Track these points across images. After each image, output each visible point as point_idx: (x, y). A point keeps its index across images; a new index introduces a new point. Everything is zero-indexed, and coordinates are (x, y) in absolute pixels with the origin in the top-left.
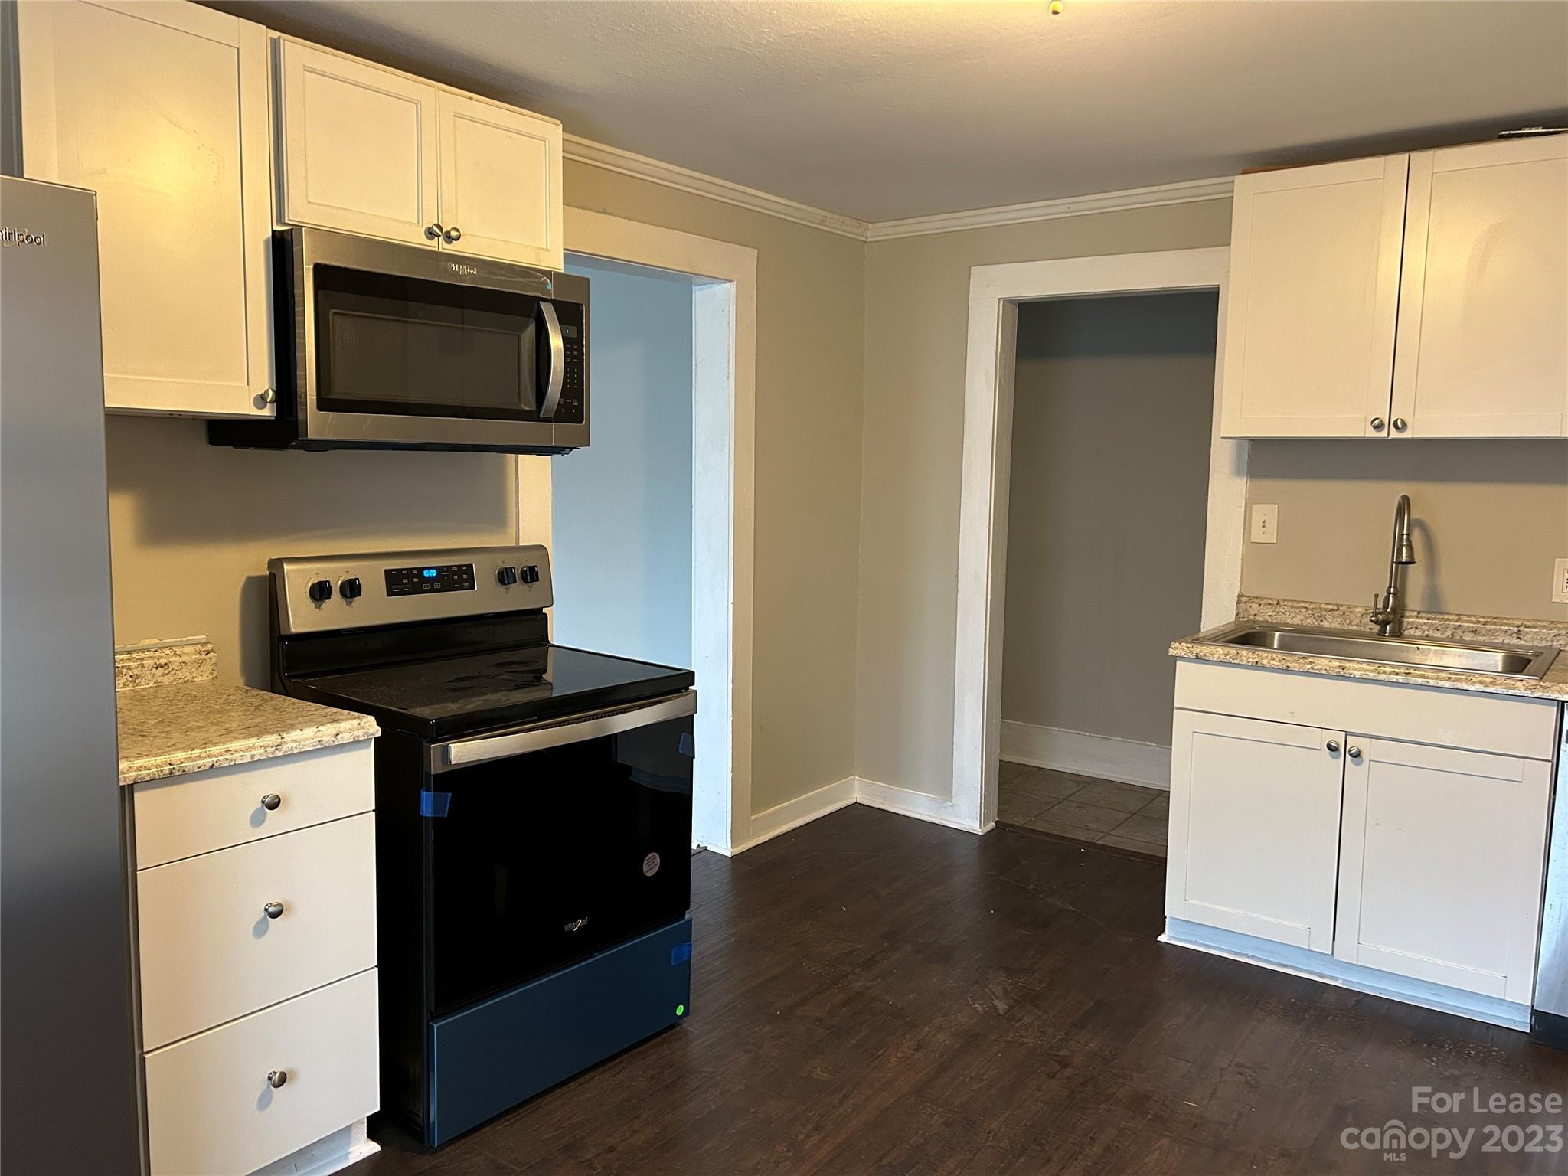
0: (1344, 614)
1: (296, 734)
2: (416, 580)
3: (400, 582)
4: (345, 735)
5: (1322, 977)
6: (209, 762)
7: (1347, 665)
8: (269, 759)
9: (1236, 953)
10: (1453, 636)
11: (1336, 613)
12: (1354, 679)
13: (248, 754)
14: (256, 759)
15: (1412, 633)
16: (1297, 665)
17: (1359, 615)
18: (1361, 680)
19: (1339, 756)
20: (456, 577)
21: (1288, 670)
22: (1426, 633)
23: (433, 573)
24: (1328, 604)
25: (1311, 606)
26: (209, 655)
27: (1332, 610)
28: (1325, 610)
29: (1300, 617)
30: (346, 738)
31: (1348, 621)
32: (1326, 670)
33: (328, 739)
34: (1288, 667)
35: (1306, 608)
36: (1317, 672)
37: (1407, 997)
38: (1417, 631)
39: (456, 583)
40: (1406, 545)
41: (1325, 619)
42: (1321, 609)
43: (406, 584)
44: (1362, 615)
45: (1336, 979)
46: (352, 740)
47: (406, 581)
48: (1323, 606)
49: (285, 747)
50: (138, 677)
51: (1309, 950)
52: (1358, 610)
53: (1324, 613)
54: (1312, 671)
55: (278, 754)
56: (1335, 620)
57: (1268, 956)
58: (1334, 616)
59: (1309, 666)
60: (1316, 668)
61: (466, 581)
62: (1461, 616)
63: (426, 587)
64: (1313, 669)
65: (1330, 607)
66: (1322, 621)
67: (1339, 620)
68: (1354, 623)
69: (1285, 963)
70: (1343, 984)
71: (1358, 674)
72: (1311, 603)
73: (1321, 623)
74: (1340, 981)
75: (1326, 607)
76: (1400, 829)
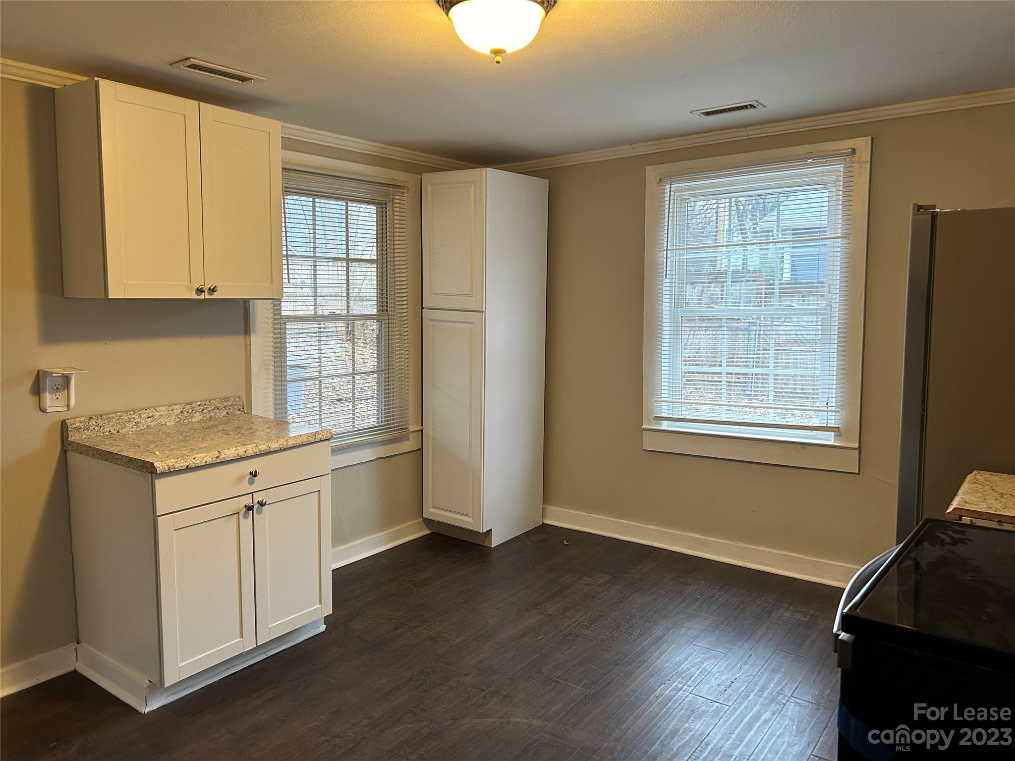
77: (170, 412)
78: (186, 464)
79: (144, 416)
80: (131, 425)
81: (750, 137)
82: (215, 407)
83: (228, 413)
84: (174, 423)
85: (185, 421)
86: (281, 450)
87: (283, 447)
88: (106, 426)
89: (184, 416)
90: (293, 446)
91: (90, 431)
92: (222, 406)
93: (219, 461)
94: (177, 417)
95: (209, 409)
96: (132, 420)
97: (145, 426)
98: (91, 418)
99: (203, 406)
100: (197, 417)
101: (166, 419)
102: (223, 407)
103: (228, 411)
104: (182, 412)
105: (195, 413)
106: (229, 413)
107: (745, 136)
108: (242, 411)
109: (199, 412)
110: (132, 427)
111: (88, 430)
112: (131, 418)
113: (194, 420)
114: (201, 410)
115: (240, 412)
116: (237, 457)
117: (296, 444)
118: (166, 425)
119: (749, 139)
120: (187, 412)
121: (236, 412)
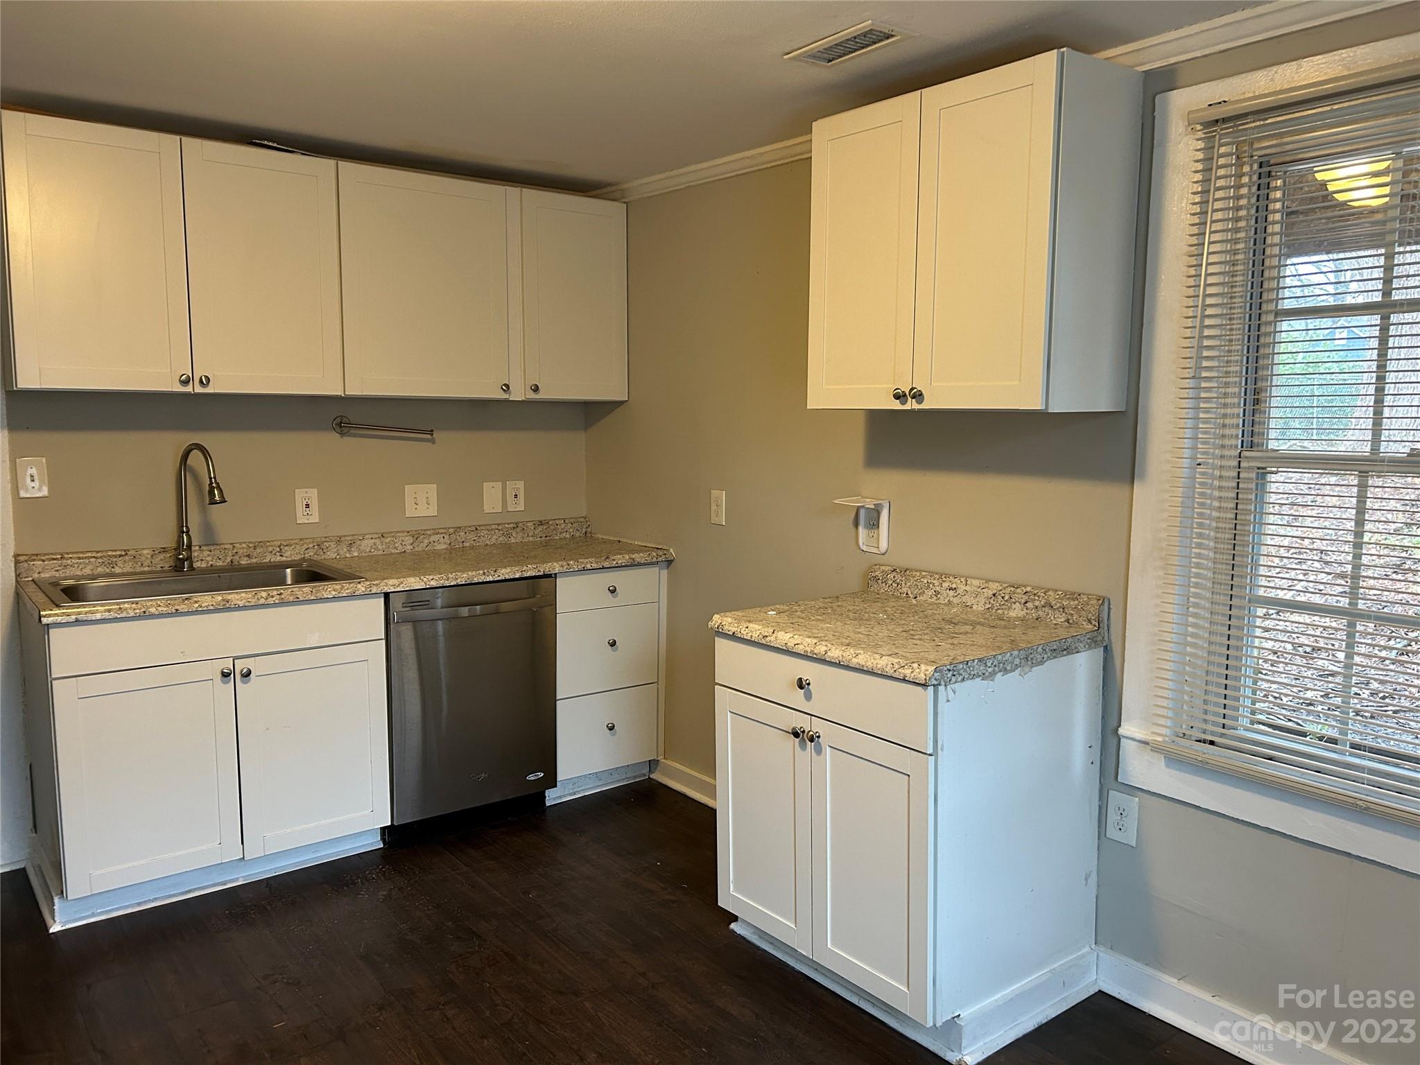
0: (135, 557)
5: (225, 884)
7: (229, 597)
9: (139, 904)
10: (232, 562)
11: (127, 558)
12: (239, 608)
15: (199, 565)
16: (185, 606)
17: (149, 556)
18: (245, 608)
19: (230, 680)
21: (177, 613)
22: (211, 563)
24: (115, 551)
25: (99, 555)
27: (120, 556)
28: (115, 556)
29: (90, 567)
31: (140, 564)
32: (212, 605)
34: (177, 610)
35: (94, 557)
36: (205, 609)
37: (294, 865)
38: (203, 562)
40: (216, 488)
41: (116, 565)
42: (109, 556)
44: (152, 556)
45: (236, 880)
48: (110, 553)
51: (222, 863)
52: (145, 552)
53: (115, 560)
54: (200, 609)
56: (126, 565)
57: (170, 891)
58: (125, 561)
59: (197, 605)
60: (203, 605)
62: (235, 545)
64: (201, 607)
65: (118, 553)
66: (113, 567)
67: (131, 564)
68: (145, 564)
69: (187, 889)
70: (244, 881)
71: (241, 604)
72: (98, 552)
73: (113, 570)
74: (241, 879)
75: (114, 553)
76: (285, 727)
77: (979, 590)
78: (734, 629)
79: (945, 585)
80: (930, 594)
82: (1046, 603)
83: (1068, 621)
84: (983, 609)
85: (999, 611)
86: (838, 665)
87: (843, 662)
88: (903, 585)
89: (997, 602)
90: (858, 667)
91: (887, 585)
92: (1058, 605)
93: (764, 643)
94: (988, 602)
95: (1037, 603)
96: (931, 585)
97: (946, 601)
98: (895, 570)
99: (1030, 596)
100: (1016, 611)
101: (972, 598)
102: (1060, 607)
103: (1070, 617)
104: (994, 595)
105: (1015, 603)
106: (1071, 621)
108: (1095, 626)
109: (1020, 603)
110: (931, 598)
111: (886, 584)
112: (931, 583)
113: (1012, 614)
114: (1023, 601)
115: (1091, 626)
116: (784, 648)
117: (863, 666)
118: (971, 607)
120: (1003, 597)
121: (1084, 623)
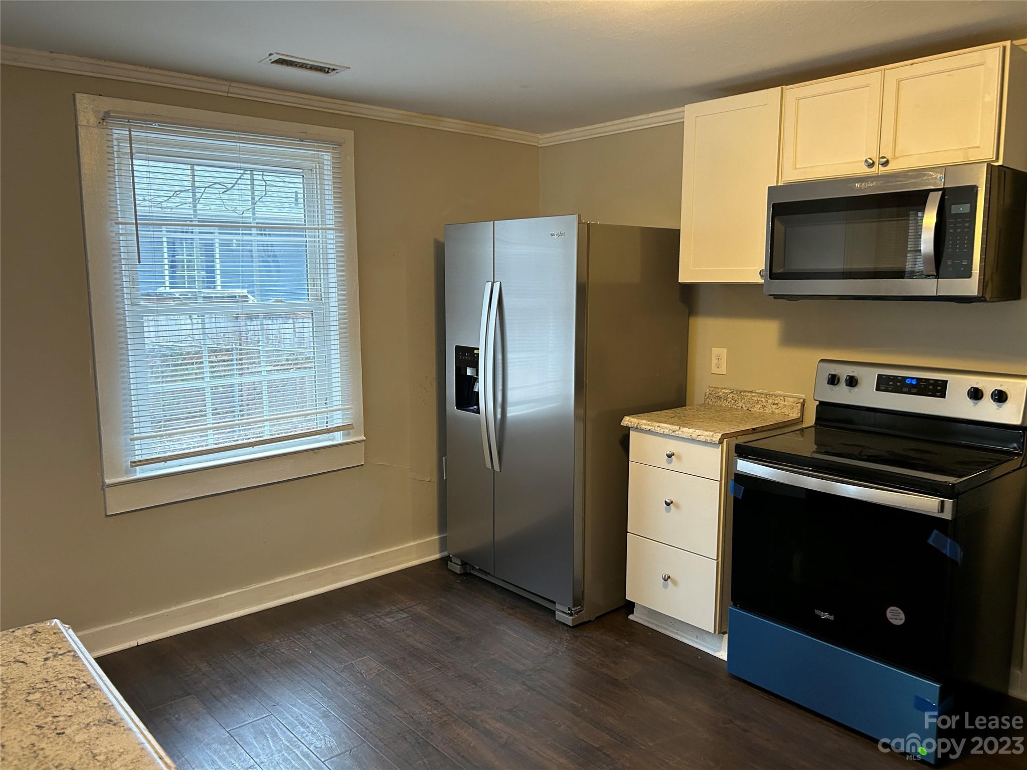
1: (685, 429)
2: (899, 384)
3: (885, 384)
4: (702, 437)
6: (649, 428)
8: (669, 435)
13: (662, 430)
14: (665, 433)
20: (931, 387)
23: (914, 382)
26: (797, 405)
30: (702, 438)
33: (694, 436)
39: (930, 390)
43: (891, 385)
46: (704, 440)
47: (891, 383)
49: (677, 433)
50: (765, 407)
55: (673, 434)
61: (939, 391)
63: (905, 390)
81: (229, 95)
107: (224, 92)
119: (227, 96)
